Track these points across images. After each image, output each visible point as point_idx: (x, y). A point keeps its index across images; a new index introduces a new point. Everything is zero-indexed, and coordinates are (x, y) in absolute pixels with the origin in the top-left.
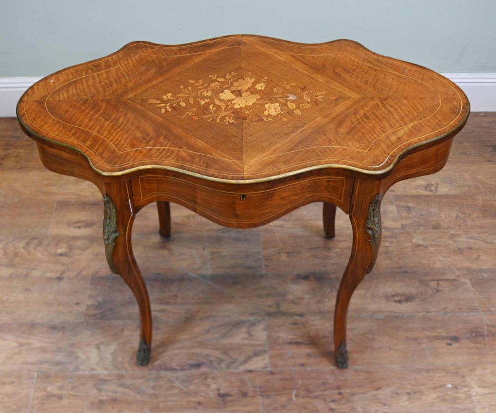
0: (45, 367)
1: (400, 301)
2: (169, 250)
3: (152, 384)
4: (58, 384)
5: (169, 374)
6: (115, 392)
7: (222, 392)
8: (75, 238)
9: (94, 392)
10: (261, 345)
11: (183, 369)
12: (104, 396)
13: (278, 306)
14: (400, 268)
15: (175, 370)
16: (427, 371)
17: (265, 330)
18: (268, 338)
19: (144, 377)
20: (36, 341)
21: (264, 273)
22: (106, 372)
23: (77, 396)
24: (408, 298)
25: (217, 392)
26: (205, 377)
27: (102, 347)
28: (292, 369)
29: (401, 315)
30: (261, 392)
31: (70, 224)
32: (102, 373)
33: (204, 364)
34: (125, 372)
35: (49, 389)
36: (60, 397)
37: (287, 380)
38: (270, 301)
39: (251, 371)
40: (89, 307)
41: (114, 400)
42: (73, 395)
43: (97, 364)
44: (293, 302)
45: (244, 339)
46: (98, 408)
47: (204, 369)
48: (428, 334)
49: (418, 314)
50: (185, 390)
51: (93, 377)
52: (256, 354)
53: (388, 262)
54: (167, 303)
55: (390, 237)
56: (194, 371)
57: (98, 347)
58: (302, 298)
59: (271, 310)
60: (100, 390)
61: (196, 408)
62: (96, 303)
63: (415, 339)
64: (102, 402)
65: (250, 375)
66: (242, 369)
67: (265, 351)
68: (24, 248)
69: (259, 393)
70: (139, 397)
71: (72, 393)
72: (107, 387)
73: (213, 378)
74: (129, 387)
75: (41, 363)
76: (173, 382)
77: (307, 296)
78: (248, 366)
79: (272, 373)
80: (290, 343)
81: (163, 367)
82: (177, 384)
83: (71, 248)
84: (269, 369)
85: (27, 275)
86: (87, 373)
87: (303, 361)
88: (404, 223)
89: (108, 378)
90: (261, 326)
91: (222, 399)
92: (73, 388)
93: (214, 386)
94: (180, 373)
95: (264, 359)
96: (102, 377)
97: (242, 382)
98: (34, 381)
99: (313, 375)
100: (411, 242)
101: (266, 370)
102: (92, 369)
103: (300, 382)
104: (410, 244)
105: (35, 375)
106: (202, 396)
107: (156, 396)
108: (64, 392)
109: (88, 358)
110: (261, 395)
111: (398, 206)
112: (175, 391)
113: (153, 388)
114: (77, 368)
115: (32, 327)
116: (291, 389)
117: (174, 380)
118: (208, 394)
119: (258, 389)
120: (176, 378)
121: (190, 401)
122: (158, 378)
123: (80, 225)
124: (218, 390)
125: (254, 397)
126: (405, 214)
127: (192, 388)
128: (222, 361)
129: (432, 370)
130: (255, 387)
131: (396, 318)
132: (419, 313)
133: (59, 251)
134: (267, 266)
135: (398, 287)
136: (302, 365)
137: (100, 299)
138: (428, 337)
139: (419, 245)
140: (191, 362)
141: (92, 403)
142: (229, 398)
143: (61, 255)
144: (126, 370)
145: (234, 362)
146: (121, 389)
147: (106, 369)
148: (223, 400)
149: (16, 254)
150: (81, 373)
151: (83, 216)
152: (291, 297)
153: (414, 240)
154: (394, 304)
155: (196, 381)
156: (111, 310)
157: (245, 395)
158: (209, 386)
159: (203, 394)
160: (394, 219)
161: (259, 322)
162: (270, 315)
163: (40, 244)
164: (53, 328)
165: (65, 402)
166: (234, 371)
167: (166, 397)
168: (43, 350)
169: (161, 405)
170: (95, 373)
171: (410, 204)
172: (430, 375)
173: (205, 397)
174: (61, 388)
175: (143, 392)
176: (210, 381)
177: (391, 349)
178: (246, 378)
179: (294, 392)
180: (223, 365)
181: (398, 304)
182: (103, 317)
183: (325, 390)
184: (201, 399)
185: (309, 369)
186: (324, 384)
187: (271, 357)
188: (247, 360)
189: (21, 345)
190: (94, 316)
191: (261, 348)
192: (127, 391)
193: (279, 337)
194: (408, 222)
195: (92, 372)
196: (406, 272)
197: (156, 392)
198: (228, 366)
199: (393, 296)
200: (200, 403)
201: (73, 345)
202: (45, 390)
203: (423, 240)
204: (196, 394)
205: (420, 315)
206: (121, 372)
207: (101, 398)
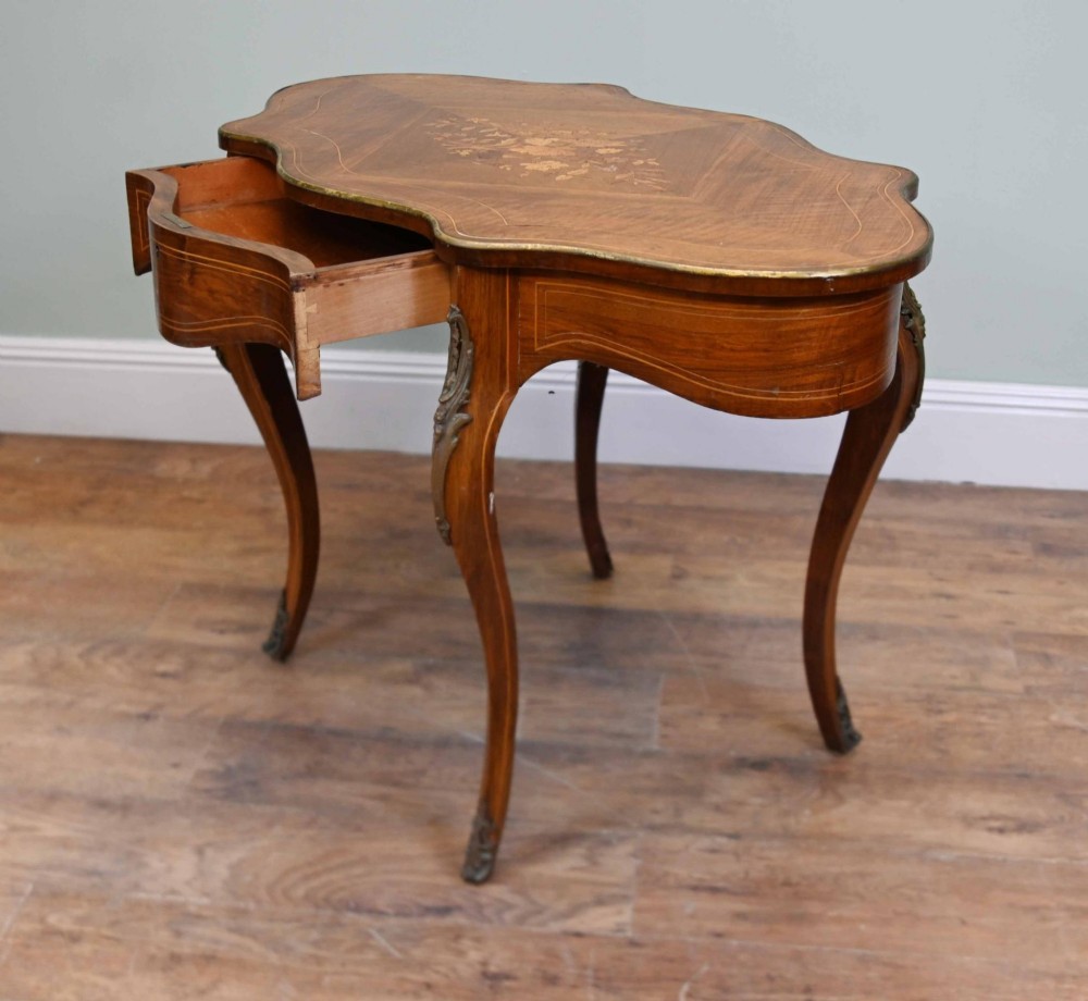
0: (56, 877)
1: (1001, 831)
2: (427, 687)
3: (314, 935)
4: (79, 912)
5: (364, 919)
6: (217, 942)
7: (493, 969)
8: (206, 650)
9: (164, 936)
10: (616, 885)
11: (401, 912)
12: (185, 947)
13: (678, 812)
14: (1009, 766)
15: (380, 913)
16: (1060, 978)
17: (634, 855)
18: (639, 872)
19: (298, 920)
20: (50, 827)
21: (655, 746)
22: (205, 901)
23: (118, 941)
24: (1023, 827)
25: (479, 968)
26: (457, 934)
27: (210, 853)
28: (691, 939)
29: (1000, 858)
30: (597, 978)
31: (199, 625)
32: (194, 900)
33: (459, 908)
34: (252, 906)
35: (53, 919)
36: (75, 938)
37: (671, 961)
38: (660, 803)
39: (579, 935)
40: (200, 774)
41: (209, 959)
42: (108, 938)
43: (188, 883)
44: (718, 808)
45: (573, 869)
46: (165, 969)
47: (458, 919)
48: (1071, 901)
49: (1047, 860)
50: (397, 955)
51: (169, 907)
52: (600, 902)
53: (980, 753)
54: (396, 784)
55: (994, 706)
56: (430, 921)
57: (200, 851)
58: (741, 804)
59: (658, 819)
60: (178, 934)
61: (416, 994)
62: (221, 769)
63: (1035, 909)
64: (176, 959)
65: (575, 942)
66: (556, 927)
67: (625, 898)
68: (81, 656)
69: (590, 981)
70: (274, 958)
71: (105, 932)
72: (200, 930)
73: (478, 940)
74: (254, 936)
75: (50, 867)
76: (370, 936)
77: (758, 801)
78: (573, 924)
79: (633, 943)
80: (695, 888)
81: (352, 905)
82: (381, 941)
83: (191, 665)
84: (629, 934)
85: (70, 705)
86: (158, 897)
87: (720, 927)
88: (1032, 682)
89: (205, 913)
90: (625, 849)
91: (488, 982)
92: (114, 924)
93: (474, 956)
94: (393, 923)
95: (620, 913)
96: (192, 909)
97: (553, 955)
98: (22, 900)
99: (743, 957)
100: (1046, 719)
101: (620, 935)
102: (173, 892)
103: (705, 968)
104: (1042, 723)
105: (29, 888)
106: (437, 972)
107: (319, 961)
108: (88, 929)
109: (169, 869)
110: (596, 986)
111: (1019, 652)
112: (371, 955)
113: (316, 944)
114: (136, 887)
115: (52, 798)
116: (679, 981)
117: (373, 932)
118: (454, 970)
119: (589, 972)
120: (381, 931)
121: (403, 980)
122: (335, 924)
123: (222, 627)
124: (484, 964)
125: (574, 987)
126: (1036, 667)
127: (418, 953)
128: (510, 907)
129: (1074, 977)
130: (584, 967)
131: (986, 862)
132: (1051, 857)
133: (162, 668)
134: (664, 736)
135: (999, 803)
136: (719, 935)
137: (232, 762)
138: (1069, 909)
139: (1064, 728)
140: (429, 902)
141: (152, 958)
142: (507, 983)
143: (164, 675)
144: (258, 902)
145: (539, 912)
146: (234, 938)
147: (206, 894)
148: (491, 987)
149: (58, 665)
150: (142, 896)
151: (237, 613)
152: (715, 799)
153: (1054, 718)
154: (985, 834)
155: (430, 941)
156: (254, 784)
157: (552, 980)
158: (461, 953)
159: (442, 969)
160: (1007, 675)
161: (622, 839)
162: (653, 828)
163: (120, 651)
164: (102, 805)
165: (85, 949)
166: (535, 930)
167: (343, 964)
168: (65, 843)
169: (327, 980)
170: (180, 899)
171: (1052, 651)
172: (1067, 986)
173: (446, 976)
174: (81, 920)
175: (289, 949)
176: (466, 943)
177: (964, 923)
178: (564, 948)
179: (686, 988)
180: (508, 916)
181: (996, 837)
182: (231, 794)
183: (772, 991)
184: (432, 977)
185: (734, 943)
186: (770, 979)
187: (638, 910)
188: (575, 910)
189: (14, 829)
190: (207, 791)
191: (615, 891)
192: (248, 942)
193: (666, 874)
194: (1044, 682)
195: (171, 898)
196: (1024, 776)
197: (322, 953)
198: (521, 920)
199: (984, 818)
200: (429, 986)
201: (140, 841)
202: (42, 920)
203: (1079, 718)
204: (423, 966)
205: (1054, 861)
206: (242, 905)
207: (177, 950)
